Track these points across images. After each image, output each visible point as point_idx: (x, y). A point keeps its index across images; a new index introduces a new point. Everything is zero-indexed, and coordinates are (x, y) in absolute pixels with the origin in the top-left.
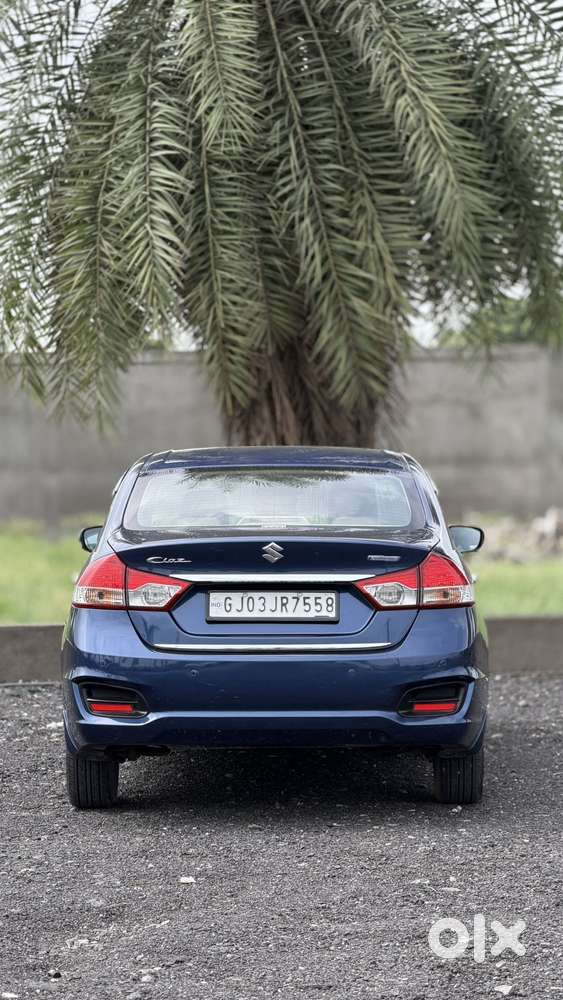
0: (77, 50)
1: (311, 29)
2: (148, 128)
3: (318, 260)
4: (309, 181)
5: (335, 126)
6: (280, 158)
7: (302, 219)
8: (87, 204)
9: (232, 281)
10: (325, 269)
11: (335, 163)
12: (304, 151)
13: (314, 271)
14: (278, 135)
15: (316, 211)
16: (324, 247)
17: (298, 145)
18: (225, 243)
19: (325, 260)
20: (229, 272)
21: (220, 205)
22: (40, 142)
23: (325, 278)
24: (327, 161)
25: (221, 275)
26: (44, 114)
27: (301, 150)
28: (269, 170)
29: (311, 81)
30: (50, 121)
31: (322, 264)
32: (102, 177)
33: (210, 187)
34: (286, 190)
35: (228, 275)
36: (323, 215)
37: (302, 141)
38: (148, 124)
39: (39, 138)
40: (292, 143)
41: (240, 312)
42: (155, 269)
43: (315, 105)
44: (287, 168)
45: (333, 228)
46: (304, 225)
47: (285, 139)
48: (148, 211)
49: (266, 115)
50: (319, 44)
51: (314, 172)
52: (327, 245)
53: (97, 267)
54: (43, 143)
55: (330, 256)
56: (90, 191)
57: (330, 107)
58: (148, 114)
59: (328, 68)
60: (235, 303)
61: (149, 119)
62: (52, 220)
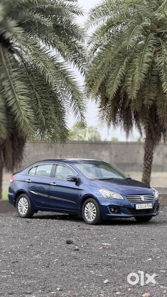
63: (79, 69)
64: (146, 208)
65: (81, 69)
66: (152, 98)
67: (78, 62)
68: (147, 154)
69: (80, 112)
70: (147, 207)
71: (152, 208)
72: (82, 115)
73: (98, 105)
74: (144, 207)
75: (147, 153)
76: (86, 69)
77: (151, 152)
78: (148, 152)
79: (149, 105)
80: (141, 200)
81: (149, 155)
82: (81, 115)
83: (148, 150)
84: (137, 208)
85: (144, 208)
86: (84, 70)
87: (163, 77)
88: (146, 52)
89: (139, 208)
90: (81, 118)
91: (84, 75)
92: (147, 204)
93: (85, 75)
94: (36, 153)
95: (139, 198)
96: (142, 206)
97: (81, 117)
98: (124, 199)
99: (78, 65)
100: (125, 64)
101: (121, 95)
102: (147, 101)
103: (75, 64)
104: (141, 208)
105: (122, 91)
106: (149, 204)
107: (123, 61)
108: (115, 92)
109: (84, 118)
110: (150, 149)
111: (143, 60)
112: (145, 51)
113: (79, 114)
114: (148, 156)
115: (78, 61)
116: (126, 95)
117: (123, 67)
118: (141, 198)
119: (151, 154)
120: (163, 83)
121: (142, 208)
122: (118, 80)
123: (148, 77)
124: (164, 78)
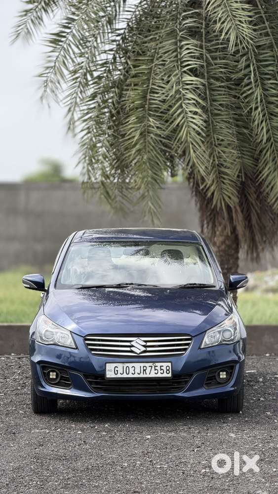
0: (129, 20)
1: (259, 9)
2: (179, 57)
3: (265, 130)
4: (260, 89)
5: (275, 61)
6: (245, 75)
7: (256, 108)
8: (140, 101)
9: (222, 140)
10: (268, 136)
11: (273, 80)
12: (257, 73)
13: (263, 136)
14: (244, 64)
15: (263, 105)
16: (268, 124)
17: (254, 70)
18: (217, 120)
19: (268, 131)
20: (221, 136)
21: (215, 101)
22: (108, 69)
23: (268, 140)
24: (270, 79)
25: (217, 137)
26: (110, 54)
27: (256, 72)
28: (238, 82)
29: (261, 37)
30: (113, 58)
31: (267, 133)
32: (148, 86)
33: (209, 91)
34: (249, 92)
35: (221, 138)
36: (267, 107)
37: (256, 68)
38: (179, 55)
39: (107, 67)
40: (252, 68)
41: (228, 157)
42: (189, 129)
43: (263, 50)
44: (249, 81)
45: (272, 114)
46: (257, 112)
47: (248, 66)
48: (182, 99)
49: (237, 54)
50: (264, 17)
51: (263, 84)
52: (269, 123)
53: (146, 133)
54: (109, 70)
55: (270, 130)
56: (141, 93)
57: (272, 51)
58: (179, 50)
59: (269, 30)
60: (224, 152)
61: (180, 52)
62: (116, 109)
64: (145, 376)
70: (151, 373)
71: (170, 375)
74: (137, 371)
80: (132, 351)
84: (110, 374)
85: (136, 376)
89: (119, 376)
92: (151, 364)
95: (128, 344)
96: (132, 370)
98: (77, 348)
104: (125, 376)
106: (157, 364)
118: (133, 346)
121: (130, 376)
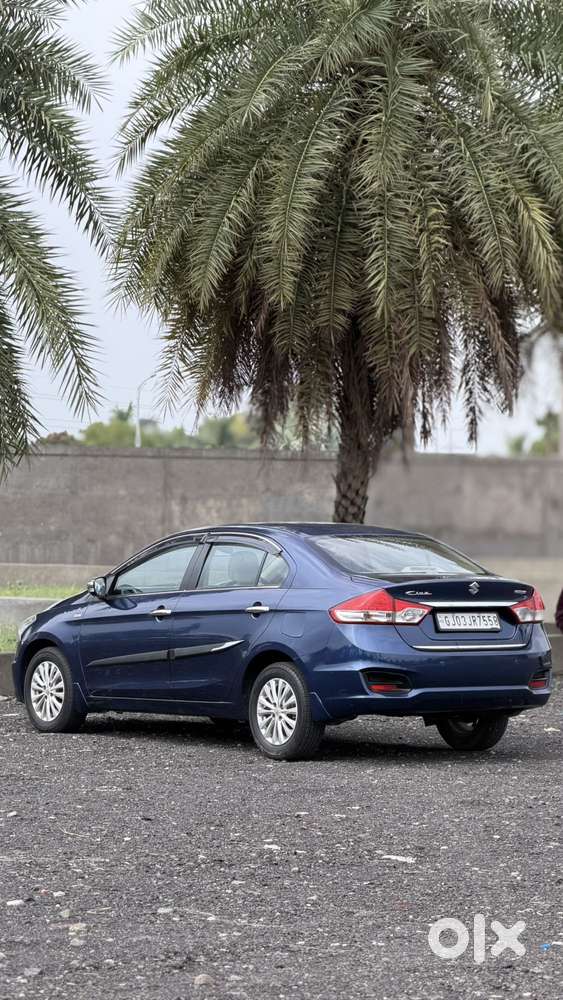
63: (72, 204)
65: (80, 205)
66: (347, 307)
67: (69, 178)
68: (344, 502)
69: (72, 353)
72: (80, 364)
73: (167, 329)
75: (344, 496)
76: (96, 205)
77: (357, 493)
78: (349, 494)
79: (336, 331)
81: (353, 503)
82: (77, 363)
83: (350, 486)
86: (90, 207)
87: (371, 234)
88: (317, 138)
90: (76, 372)
91: (87, 227)
93: (92, 225)
94: (98, 491)
97: (79, 370)
99: (66, 190)
100: (250, 182)
101: (239, 293)
102: (326, 318)
103: (58, 187)
105: (241, 280)
107: (246, 174)
108: (216, 284)
109: (88, 372)
110: (356, 484)
111: (303, 166)
112: (317, 136)
113: (70, 359)
114: (347, 509)
115: (66, 177)
116: (256, 294)
117: (245, 195)
119: (358, 501)
120: (371, 254)
122: (225, 239)
123: (335, 231)
124: (373, 236)
